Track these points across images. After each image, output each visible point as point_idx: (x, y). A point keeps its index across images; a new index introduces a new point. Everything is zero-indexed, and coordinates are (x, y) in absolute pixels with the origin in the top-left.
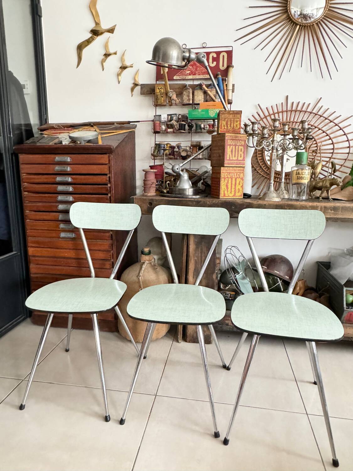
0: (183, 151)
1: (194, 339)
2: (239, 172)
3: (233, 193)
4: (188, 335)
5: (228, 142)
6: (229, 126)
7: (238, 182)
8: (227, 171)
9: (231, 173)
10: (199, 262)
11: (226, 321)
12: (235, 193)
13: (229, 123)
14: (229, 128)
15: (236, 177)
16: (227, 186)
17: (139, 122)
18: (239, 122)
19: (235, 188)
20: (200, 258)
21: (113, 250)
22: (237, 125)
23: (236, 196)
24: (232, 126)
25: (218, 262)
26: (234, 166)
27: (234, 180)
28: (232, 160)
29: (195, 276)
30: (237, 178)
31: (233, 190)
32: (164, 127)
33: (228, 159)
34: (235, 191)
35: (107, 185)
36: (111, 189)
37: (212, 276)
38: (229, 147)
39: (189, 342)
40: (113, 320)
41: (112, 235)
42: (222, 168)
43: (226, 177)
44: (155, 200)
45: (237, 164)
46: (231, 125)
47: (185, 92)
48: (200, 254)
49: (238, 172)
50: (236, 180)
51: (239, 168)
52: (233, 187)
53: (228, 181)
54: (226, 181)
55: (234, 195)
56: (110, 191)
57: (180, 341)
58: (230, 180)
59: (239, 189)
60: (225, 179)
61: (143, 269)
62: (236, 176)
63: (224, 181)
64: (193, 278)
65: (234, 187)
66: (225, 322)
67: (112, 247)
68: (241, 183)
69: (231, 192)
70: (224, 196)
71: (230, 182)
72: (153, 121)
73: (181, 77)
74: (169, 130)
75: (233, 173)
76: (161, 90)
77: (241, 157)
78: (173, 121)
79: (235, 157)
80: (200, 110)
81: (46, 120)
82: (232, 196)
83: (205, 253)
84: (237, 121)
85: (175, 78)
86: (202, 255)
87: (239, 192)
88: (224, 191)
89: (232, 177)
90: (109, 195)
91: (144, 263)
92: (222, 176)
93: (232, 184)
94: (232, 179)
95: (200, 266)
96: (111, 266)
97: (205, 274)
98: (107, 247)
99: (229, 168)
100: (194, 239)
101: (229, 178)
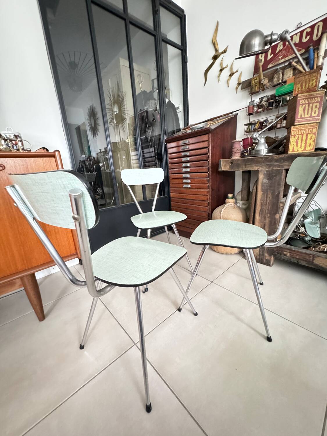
2: (311, 127)
3: (303, 148)
5: (301, 102)
6: (303, 87)
7: (309, 137)
8: (297, 129)
9: (302, 130)
10: (264, 205)
12: (305, 147)
13: (304, 84)
14: (303, 89)
15: (307, 133)
16: (297, 143)
17: (239, 110)
18: (314, 81)
20: (265, 202)
22: (312, 84)
23: (307, 150)
24: (307, 86)
25: (281, 206)
26: (306, 123)
28: (303, 118)
29: (260, 215)
30: (309, 133)
31: (303, 145)
32: (256, 109)
33: (299, 117)
37: (275, 216)
38: (301, 106)
41: (209, 186)
42: (292, 127)
43: (296, 134)
44: (234, 160)
45: (310, 121)
46: (305, 85)
47: (276, 75)
48: (266, 198)
50: (307, 135)
51: (312, 124)
53: (298, 137)
54: (296, 138)
55: (304, 150)
59: (310, 143)
60: (295, 137)
61: (225, 207)
63: (294, 138)
64: (259, 216)
65: (305, 142)
66: (284, 253)
68: (312, 138)
69: (301, 147)
70: (293, 150)
71: (300, 138)
72: (248, 107)
73: (275, 64)
74: (260, 110)
75: (304, 129)
76: (256, 80)
77: (315, 113)
78: (262, 102)
79: (308, 114)
80: (286, 86)
81: (188, 124)
82: (302, 151)
84: (313, 80)
85: (269, 67)
86: (267, 199)
87: (310, 146)
88: (293, 147)
90: (208, 160)
91: (227, 204)
92: (292, 134)
93: (302, 140)
94: (302, 135)
95: (265, 208)
96: (208, 205)
97: (269, 214)
98: (206, 193)
99: (300, 126)
100: (261, 188)
101: (299, 135)
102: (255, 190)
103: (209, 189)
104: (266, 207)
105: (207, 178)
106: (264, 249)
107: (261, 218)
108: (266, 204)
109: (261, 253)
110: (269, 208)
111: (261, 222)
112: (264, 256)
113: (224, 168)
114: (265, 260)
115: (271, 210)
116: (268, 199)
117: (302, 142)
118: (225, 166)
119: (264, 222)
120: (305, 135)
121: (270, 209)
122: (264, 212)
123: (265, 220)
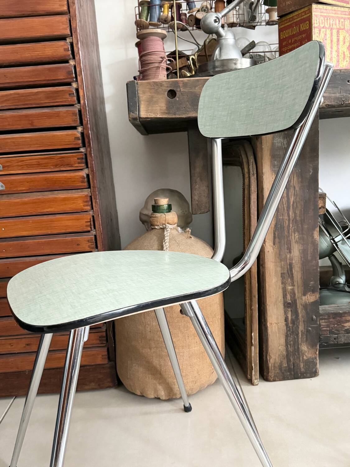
0: (198, 11)
1: (283, 373)
2: (344, 16)
3: (335, 60)
4: (270, 365)
7: (341, 38)
8: (322, 14)
9: (329, 18)
10: (284, 209)
11: (346, 325)
12: (338, 61)
15: (338, 27)
19: (338, 51)
21: (92, 208)
25: (320, 206)
27: (335, 32)
29: (277, 240)
30: (340, 29)
31: (334, 54)
34: (338, 56)
35: (67, 62)
36: (78, 70)
37: (313, 234)
39: (274, 381)
40: (106, 361)
41: (88, 176)
42: (314, 6)
43: (322, 26)
44: (181, 85)
49: (342, 18)
50: (338, 32)
51: (342, 9)
52: (335, 48)
53: (325, 35)
54: (322, 35)
56: (76, 77)
57: (256, 381)
58: (328, 32)
59: (344, 52)
60: (320, 31)
61: (167, 238)
62: (339, 24)
63: (319, 35)
64: (274, 244)
66: (343, 326)
67: (90, 203)
68: (346, 40)
69: (331, 59)
71: (328, 35)
75: (333, 17)
83: (294, 187)
87: (344, 57)
89: (331, 27)
90: (74, 85)
91: (163, 229)
92: (314, 24)
93: (332, 41)
94: (332, 29)
95: (286, 217)
96: (94, 246)
97: (298, 232)
98: (80, 205)
99: (325, 7)
100: (271, 162)
101: (326, 28)
102: (255, 172)
103: (89, 187)
104: (289, 215)
105: (78, 149)
106: (297, 335)
107: (280, 249)
108: (288, 208)
109: (291, 349)
110: (295, 214)
111: (281, 261)
112: (299, 354)
113: (147, 111)
114: (302, 365)
115: (301, 220)
116: (292, 191)
117: (332, 48)
118: (150, 102)
119: (288, 256)
120: (335, 30)
121: (298, 218)
122: (286, 229)
123: (290, 252)
